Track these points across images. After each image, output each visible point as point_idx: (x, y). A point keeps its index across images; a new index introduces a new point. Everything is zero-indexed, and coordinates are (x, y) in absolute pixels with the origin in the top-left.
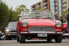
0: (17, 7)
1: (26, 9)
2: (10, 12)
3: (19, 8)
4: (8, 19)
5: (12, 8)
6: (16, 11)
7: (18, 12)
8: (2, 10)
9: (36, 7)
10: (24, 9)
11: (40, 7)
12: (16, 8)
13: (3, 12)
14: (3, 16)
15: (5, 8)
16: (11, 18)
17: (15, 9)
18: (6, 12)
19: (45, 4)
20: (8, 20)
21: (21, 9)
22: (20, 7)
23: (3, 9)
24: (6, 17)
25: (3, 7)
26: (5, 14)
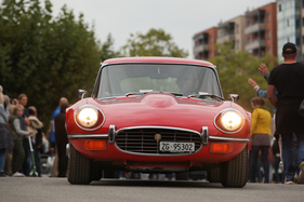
0: (132, 38)
1: (172, 48)
3: (141, 42)
5: (109, 40)
6: (128, 55)
8: (69, 49)
9: (215, 42)
10: (162, 48)
11: (234, 42)
12: (130, 44)
13: (74, 57)
14: (69, 73)
15: (81, 40)
17: (125, 47)
18: (83, 56)
19: (256, 27)
21: (147, 48)
22: (147, 40)
23: (72, 43)
24: (86, 80)
25: (74, 34)
26: (82, 66)
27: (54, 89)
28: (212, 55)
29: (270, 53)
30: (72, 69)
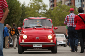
0: (31, 2)
1: (43, 4)
2: (22, 9)
3: (33, 3)
4: (19, 19)
5: (24, 3)
6: (30, 7)
7: (32, 7)
8: (12, 7)
9: (56, 2)
10: (40, 4)
12: (30, 3)
13: (14, 9)
14: (12, 14)
15: (16, 4)
16: (23, 17)
18: (16, 9)
21: (35, 4)
22: (35, 2)
23: (13, 5)
24: (17, 16)
25: (13, 2)
26: (16, 12)
27: (8, 19)
28: (55, 6)
29: (73, 5)
30: (13, 13)
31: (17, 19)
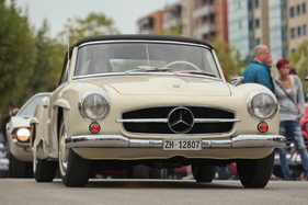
0: (70, 24)
2: (39, 48)
3: (80, 28)
4: (26, 81)
5: (45, 25)
11: (181, 27)
12: (67, 30)
13: (6, 45)
14: (1, 63)
15: (14, 26)
16: (41, 75)
17: (62, 34)
18: (16, 43)
20: (28, 86)
21: (87, 34)
22: (86, 25)
23: (3, 29)
24: (20, 70)
25: (6, 19)
26: (15, 55)
29: (220, 38)
30: (4, 58)
31: (17, 80)
